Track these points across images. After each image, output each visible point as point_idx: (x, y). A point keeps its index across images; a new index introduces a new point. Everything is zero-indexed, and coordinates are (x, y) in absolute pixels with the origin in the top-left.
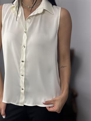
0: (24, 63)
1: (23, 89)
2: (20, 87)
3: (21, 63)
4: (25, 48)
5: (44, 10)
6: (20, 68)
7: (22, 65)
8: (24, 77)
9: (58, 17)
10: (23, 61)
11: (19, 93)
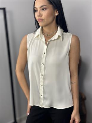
0: (43, 76)
1: (41, 96)
2: (40, 94)
3: (41, 76)
4: (44, 65)
5: (59, 36)
6: (40, 80)
7: (41, 78)
8: (43, 86)
9: (69, 42)
10: (42, 75)
11: (40, 98)
